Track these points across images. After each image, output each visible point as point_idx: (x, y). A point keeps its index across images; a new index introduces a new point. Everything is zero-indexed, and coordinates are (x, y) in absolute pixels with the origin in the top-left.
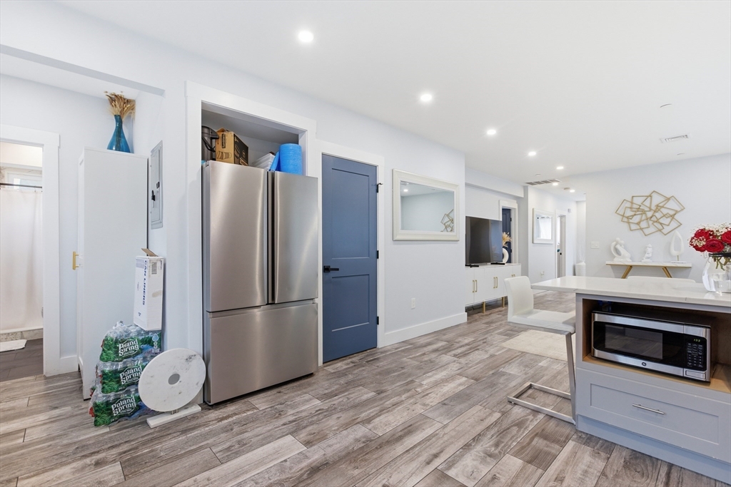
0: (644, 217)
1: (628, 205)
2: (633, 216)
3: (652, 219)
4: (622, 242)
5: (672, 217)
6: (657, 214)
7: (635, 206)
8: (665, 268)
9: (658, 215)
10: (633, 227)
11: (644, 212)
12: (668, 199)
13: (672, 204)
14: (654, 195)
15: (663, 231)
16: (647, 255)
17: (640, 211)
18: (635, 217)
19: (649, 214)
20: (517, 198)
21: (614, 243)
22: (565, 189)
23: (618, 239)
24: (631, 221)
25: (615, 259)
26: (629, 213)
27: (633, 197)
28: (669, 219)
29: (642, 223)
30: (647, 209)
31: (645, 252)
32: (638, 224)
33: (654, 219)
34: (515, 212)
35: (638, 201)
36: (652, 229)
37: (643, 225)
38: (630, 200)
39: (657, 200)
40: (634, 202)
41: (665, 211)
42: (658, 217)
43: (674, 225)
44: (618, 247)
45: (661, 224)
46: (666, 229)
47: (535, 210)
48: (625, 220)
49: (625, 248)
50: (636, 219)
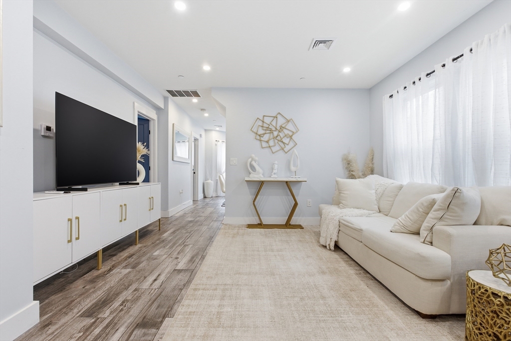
0: (271, 137)
1: (260, 123)
2: (264, 134)
3: (277, 138)
4: (257, 158)
5: (291, 137)
6: (280, 134)
7: (265, 125)
8: (287, 182)
9: (282, 135)
10: (264, 145)
11: (271, 132)
12: (288, 121)
13: (290, 126)
14: (279, 116)
15: (285, 149)
16: (274, 171)
17: (269, 130)
18: (265, 135)
19: (276, 133)
20: (157, 109)
21: (250, 160)
22: (202, 110)
23: (253, 155)
24: (262, 139)
25: (251, 175)
26: (261, 132)
27: (264, 116)
28: (288, 139)
29: (270, 141)
30: (274, 129)
31: (273, 169)
32: (267, 142)
33: (279, 138)
34: (154, 124)
35: (268, 120)
36: (277, 148)
37: (271, 143)
38: (261, 119)
39: (281, 121)
40: (265, 121)
41: (286, 132)
42: (282, 136)
43: (292, 144)
44: (253, 163)
45: (284, 143)
46: (287, 148)
47: (175, 126)
48: (258, 137)
49: (258, 165)
50: (266, 137)
